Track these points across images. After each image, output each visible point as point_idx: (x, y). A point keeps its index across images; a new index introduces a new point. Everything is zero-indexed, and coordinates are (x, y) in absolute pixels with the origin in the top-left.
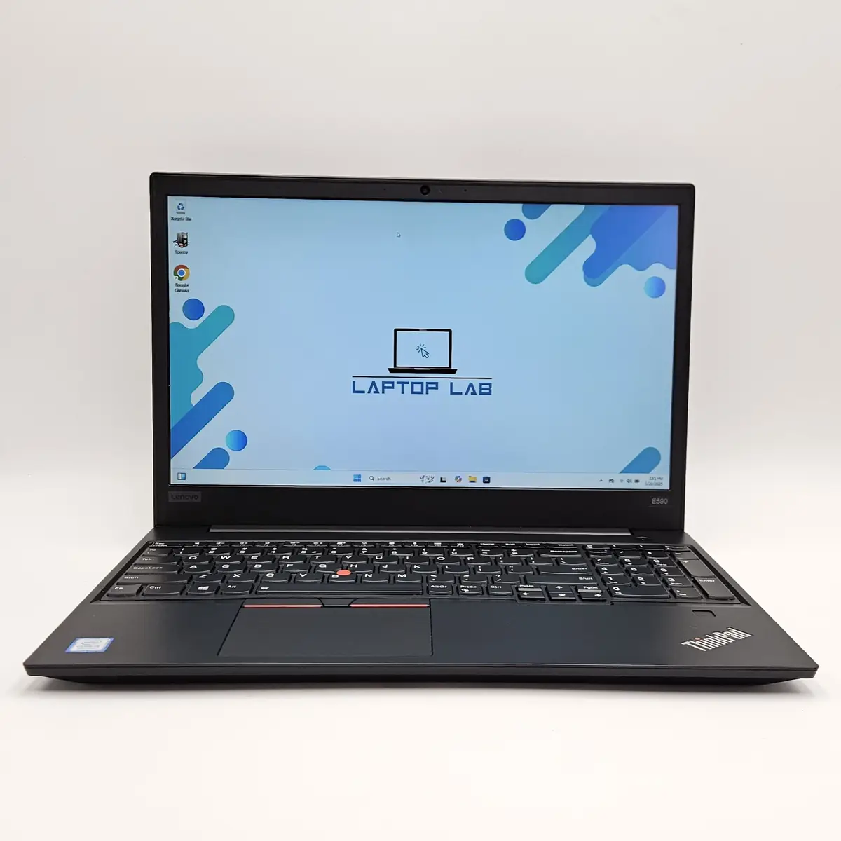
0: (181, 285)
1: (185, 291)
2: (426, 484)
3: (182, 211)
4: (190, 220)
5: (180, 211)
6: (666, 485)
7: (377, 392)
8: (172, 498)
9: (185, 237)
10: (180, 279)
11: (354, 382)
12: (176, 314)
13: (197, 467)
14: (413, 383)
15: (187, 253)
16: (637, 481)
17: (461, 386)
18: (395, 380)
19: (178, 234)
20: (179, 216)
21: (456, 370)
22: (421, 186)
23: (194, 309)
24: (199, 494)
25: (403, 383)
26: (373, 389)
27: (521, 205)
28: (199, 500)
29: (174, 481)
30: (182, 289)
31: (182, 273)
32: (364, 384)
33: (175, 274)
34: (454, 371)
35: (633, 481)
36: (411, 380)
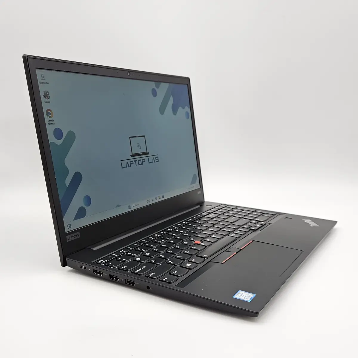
0: (51, 121)
1: (53, 124)
2: (149, 204)
3: (44, 78)
4: (48, 83)
5: (43, 78)
7: (129, 167)
9: (48, 93)
10: (50, 117)
11: (121, 163)
13: (74, 220)
14: (139, 160)
15: (49, 102)
18: (133, 160)
19: (44, 91)
20: (43, 81)
21: (148, 153)
23: (58, 133)
24: (78, 233)
25: (136, 161)
26: (128, 166)
28: (79, 237)
29: (67, 230)
30: (52, 123)
31: (50, 114)
33: (47, 115)
34: (148, 154)
36: (137, 159)
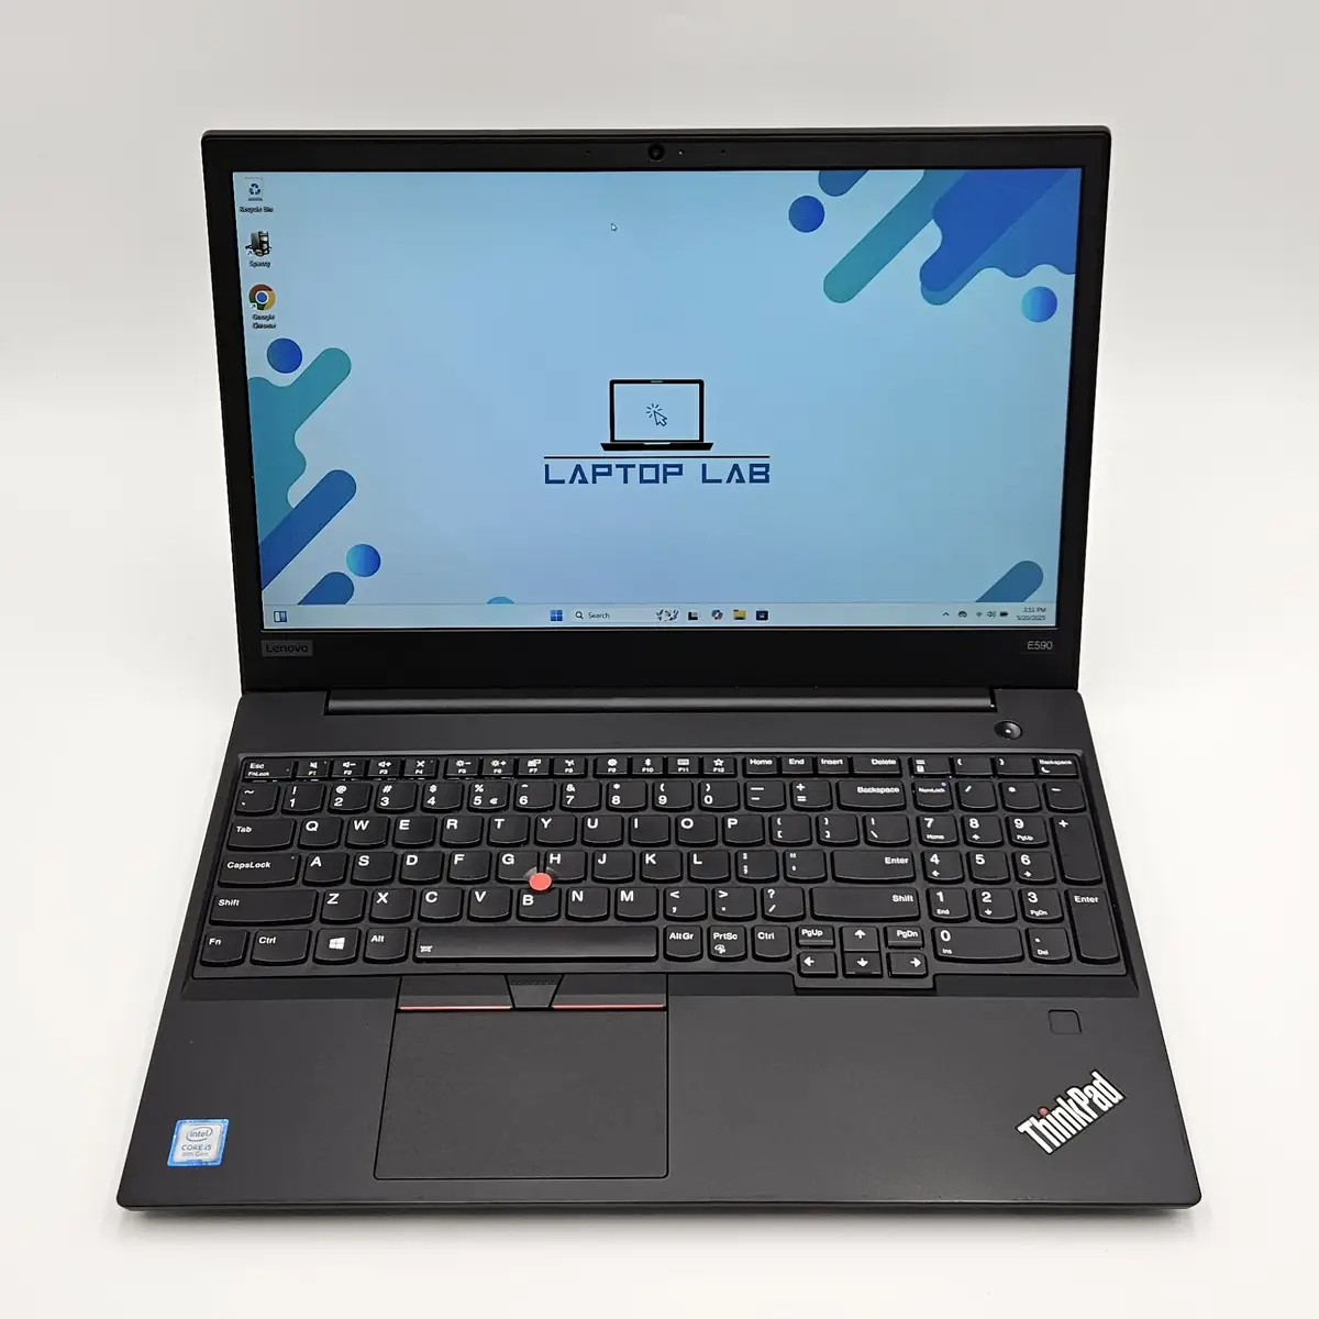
0: (264, 318)
1: (270, 326)
2: (665, 623)
3: (258, 196)
4: (270, 210)
5: (254, 196)
6: (1050, 620)
7: (584, 481)
8: (267, 649)
9: (265, 239)
10: (261, 307)
11: (547, 466)
12: (257, 364)
13: (305, 601)
14: (642, 467)
15: (268, 265)
16: (1004, 614)
17: (719, 469)
18: (613, 463)
19: (253, 235)
20: (253, 205)
22: (648, 145)
23: (285, 355)
24: (309, 643)
25: (625, 467)
26: (579, 477)
27: (816, 173)
28: (310, 653)
29: (269, 623)
30: (265, 323)
31: (263, 298)
32: (562, 470)
33: (253, 301)
34: (708, 446)
35: (998, 614)
36: (637, 462)
